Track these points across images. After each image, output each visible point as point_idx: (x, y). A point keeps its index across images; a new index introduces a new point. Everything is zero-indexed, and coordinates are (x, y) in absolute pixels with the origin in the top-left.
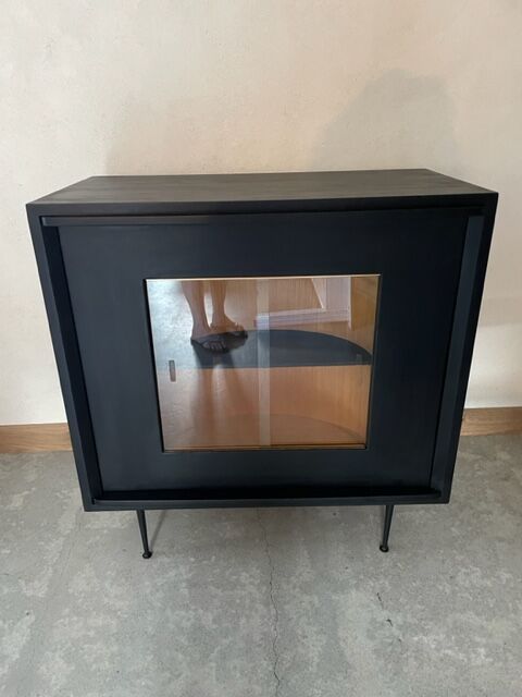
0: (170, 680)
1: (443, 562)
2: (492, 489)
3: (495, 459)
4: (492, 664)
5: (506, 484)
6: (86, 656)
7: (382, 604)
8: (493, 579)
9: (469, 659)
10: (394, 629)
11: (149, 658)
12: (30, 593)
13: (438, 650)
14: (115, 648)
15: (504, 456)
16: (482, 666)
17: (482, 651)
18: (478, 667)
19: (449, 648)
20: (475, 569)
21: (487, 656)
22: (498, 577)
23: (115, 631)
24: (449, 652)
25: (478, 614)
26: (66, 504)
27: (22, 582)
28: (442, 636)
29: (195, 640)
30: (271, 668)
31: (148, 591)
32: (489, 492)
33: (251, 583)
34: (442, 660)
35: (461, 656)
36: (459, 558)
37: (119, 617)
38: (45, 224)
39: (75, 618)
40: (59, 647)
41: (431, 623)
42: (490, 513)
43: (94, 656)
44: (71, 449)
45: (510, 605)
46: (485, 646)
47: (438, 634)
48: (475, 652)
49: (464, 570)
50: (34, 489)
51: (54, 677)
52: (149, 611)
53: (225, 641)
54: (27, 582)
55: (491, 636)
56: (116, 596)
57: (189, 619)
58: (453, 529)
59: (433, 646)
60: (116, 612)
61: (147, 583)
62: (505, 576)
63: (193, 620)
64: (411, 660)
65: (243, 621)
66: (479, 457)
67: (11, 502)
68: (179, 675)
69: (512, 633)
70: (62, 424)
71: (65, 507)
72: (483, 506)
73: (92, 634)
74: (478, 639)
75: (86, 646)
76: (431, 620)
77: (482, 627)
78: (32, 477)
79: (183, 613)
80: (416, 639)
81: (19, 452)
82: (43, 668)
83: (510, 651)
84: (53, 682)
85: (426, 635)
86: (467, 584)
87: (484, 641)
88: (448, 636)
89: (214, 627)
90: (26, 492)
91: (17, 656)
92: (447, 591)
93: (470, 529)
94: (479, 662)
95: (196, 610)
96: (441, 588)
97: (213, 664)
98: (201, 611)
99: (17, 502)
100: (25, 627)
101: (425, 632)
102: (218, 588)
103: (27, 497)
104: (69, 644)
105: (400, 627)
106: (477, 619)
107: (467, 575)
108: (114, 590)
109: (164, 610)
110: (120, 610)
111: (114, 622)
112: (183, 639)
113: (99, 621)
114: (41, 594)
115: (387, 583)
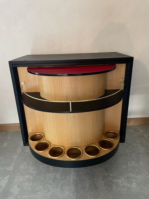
0: (47, 193)
1: (124, 159)
2: (138, 140)
3: (139, 132)
4: (137, 187)
5: (142, 138)
6: (24, 186)
7: (107, 171)
9: (131, 186)
10: (110, 178)
11: (41, 186)
12: (8, 169)
13: (122, 183)
14: (32, 184)
15: (142, 131)
16: (134, 188)
17: (134, 184)
18: (133, 188)
19: (125, 183)
20: (133, 161)
21: (136, 185)
22: (139, 164)
23: (32, 179)
24: (125, 184)
25: (133, 174)
26: (19, 145)
27: (6, 167)
28: (123, 180)
29: (54, 181)
30: (75, 189)
31: (41, 168)
32: (137, 141)
34: (123, 186)
35: (129, 185)
36: (129, 158)
37: (33, 176)
38: (13, 66)
39: (21, 176)
40: (16, 183)
41: (120, 176)
42: (137, 146)
43: (26, 186)
44: (20, 130)
45: (143, 171)
46: (135, 182)
48: (132, 184)
49: (130, 162)
50: (10, 141)
51: (14, 192)
52: (41, 174)
53: (63, 182)
54: (8, 166)
55: (137, 179)
56: (32, 170)
58: (127, 151)
59: (121, 182)
61: (41, 166)
62: (141, 163)
63: (54, 176)
64: (115, 186)
65: (68, 176)
66: (134, 131)
67: (4, 145)
68: (50, 191)
69: (143, 179)
70: (18, 123)
71: (18, 146)
72: (136, 144)
73: (25, 180)
74: (133, 180)
75: (24, 183)
77: (135, 177)
78: (9, 138)
79: (51, 174)
80: (116, 180)
81: (6, 131)
82: (12, 189)
83: (142, 184)
84: (14, 193)
85: (119, 179)
86: (130, 165)
87: (135, 181)
88: (125, 180)
89: (60, 178)
90: (8, 142)
91: (4, 186)
92: (125, 167)
93: (132, 151)
94: (133, 187)
95: (55, 173)
96: (123, 167)
97: (59, 188)
99: (5, 145)
100: (7, 178)
103: (8, 143)
104: (19, 183)
105: (112, 177)
106: (133, 175)
107: (131, 163)
108: (32, 168)
109: (46, 174)
110: (33, 174)
111: (32, 177)
112: (51, 181)
113: (27, 177)
114: (11, 170)
115: (108, 165)
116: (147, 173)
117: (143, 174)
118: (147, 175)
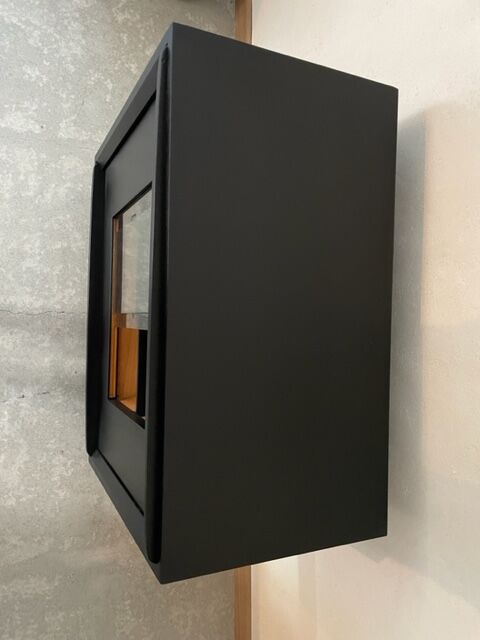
7: (38, 394)
8: (59, 484)
10: (15, 398)
12: (61, 125)
14: (7, 196)
20: (70, 473)
22: (60, 488)
23: (23, 195)
25: (25, 462)
27: (73, 118)
28: (7, 432)
29: (12, 254)
31: (61, 217)
33: (64, 297)
37: (36, 196)
39: (36, 163)
40: (11, 155)
41: (19, 427)
45: (33, 489)
47: (9, 429)
49: (69, 463)
52: (40, 219)
53: (10, 276)
54: (75, 122)
56: (56, 193)
57: (31, 249)
60: (41, 194)
61: (68, 216)
62: (62, 494)
63: (30, 252)
65: (28, 290)
69: (6, 483)
73: (22, 178)
75: (10, 175)
76: (23, 429)
77: (14, 463)
79: (37, 244)
80: (6, 413)
85: (9, 421)
86: (55, 462)
88: (6, 437)
89: (24, 269)
91: (3, 126)
92: (49, 446)
95: (40, 254)
96: (52, 441)
98: (38, 258)
100: (31, 127)
101: (11, 421)
102: (60, 271)
104: (12, 162)
105: (17, 403)
106: (21, 462)
107: (65, 465)
108: (62, 191)
109: (41, 231)
110: (43, 197)
111: (31, 194)
112: (13, 245)
113: (32, 182)
114: (62, 134)
115: (59, 401)
116: (24, 499)
117: (22, 488)
118: (20, 497)
